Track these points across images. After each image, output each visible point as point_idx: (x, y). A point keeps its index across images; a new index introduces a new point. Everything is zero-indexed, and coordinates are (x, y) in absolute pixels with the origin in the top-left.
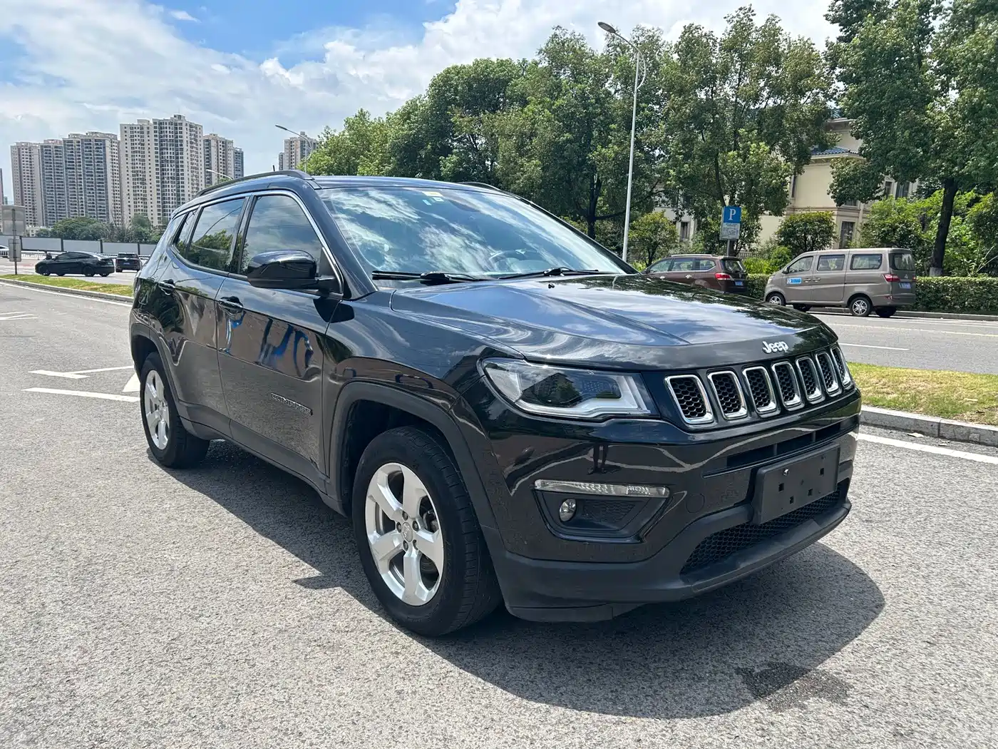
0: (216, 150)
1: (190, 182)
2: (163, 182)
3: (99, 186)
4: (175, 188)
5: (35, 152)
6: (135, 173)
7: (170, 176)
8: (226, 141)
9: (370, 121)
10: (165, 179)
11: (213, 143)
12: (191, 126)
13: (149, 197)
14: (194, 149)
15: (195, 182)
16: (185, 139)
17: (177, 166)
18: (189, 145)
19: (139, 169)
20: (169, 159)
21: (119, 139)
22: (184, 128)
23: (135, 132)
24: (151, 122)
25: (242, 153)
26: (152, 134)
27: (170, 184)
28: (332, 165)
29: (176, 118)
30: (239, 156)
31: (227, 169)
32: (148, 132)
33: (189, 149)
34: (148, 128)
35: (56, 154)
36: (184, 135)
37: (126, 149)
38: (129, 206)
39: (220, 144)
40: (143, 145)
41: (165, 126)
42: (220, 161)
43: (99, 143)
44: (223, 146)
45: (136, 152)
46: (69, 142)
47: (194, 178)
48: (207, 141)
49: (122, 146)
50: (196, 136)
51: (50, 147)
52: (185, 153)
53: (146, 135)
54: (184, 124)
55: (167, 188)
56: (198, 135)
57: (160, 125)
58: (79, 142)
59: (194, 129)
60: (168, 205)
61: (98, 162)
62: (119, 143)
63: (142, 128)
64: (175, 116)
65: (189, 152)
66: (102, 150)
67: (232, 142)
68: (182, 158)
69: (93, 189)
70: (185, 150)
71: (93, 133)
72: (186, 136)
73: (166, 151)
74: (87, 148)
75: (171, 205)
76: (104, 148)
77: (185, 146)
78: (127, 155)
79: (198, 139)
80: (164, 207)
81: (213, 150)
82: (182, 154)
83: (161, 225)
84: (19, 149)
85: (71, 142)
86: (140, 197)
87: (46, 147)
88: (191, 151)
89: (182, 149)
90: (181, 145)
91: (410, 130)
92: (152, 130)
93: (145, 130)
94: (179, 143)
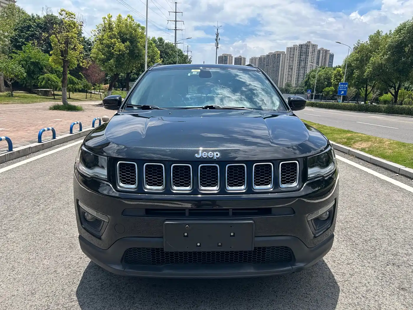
0: (322, 54)
1: (310, 68)
2: (299, 69)
3: (276, 72)
4: (303, 71)
5: (257, 60)
6: (290, 66)
7: (302, 66)
8: (327, 50)
9: (382, 35)
10: (300, 68)
11: (321, 52)
12: (313, 46)
13: (293, 75)
14: (313, 55)
15: (312, 68)
16: (310, 51)
17: (305, 62)
18: (311, 53)
19: (291, 64)
20: (303, 60)
21: (286, 53)
22: (310, 46)
23: (291, 50)
24: (298, 45)
25: (333, 55)
26: (298, 50)
27: (302, 70)
28: (358, 58)
29: (308, 43)
30: (332, 56)
31: (325, 62)
32: (296, 50)
33: (311, 55)
34: (297, 48)
35: (264, 60)
36: (310, 49)
37: (288, 57)
38: (286, 79)
39: (324, 52)
40: (294, 55)
41: (303, 46)
42: (323, 59)
43: (278, 55)
44: (325, 53)
45: (291, 58)
46: (268, 55)
47: (311, 67)
48: (319, 51)
49: (286, 56)
50: (314, 49)
51: (262, 58)
52: (309, 57)
53: (295, 50)
54: (310, 45)
55: (300, 71)
56: (316, 49)
57: (301, 46)
58: (272, 55)
59: (314, 47)
60: (300, 78)
61: (277, 62)
62: (285, 55)
63: (294, 48)
64: (307, 42)
65: (311, 56)
66: (279, 58)
67: (329, 51)
68: (308, 59)
69: (274, 73)
70: (309, 55)
71: (277, 52)
72: (310, 50)
73: (302, 56)
74: (274, 57)
75: (301, 78)
76: (280, 57)
77: (309, 54)
78: (287, 59)
79: (315, 50)
80: (298, 79)
81: (321, 55)
82: (308, 57)
83: (296, 86)
84: (252, 59)
85: (269, 55)
86: (290, 75)
87: (261, 58)
88: (312, 56)
89: (308, 55)
90: (308, 54)
91: (400, 38)
92: (298, 48)
93: (296, 49)
94: (307, 53)
